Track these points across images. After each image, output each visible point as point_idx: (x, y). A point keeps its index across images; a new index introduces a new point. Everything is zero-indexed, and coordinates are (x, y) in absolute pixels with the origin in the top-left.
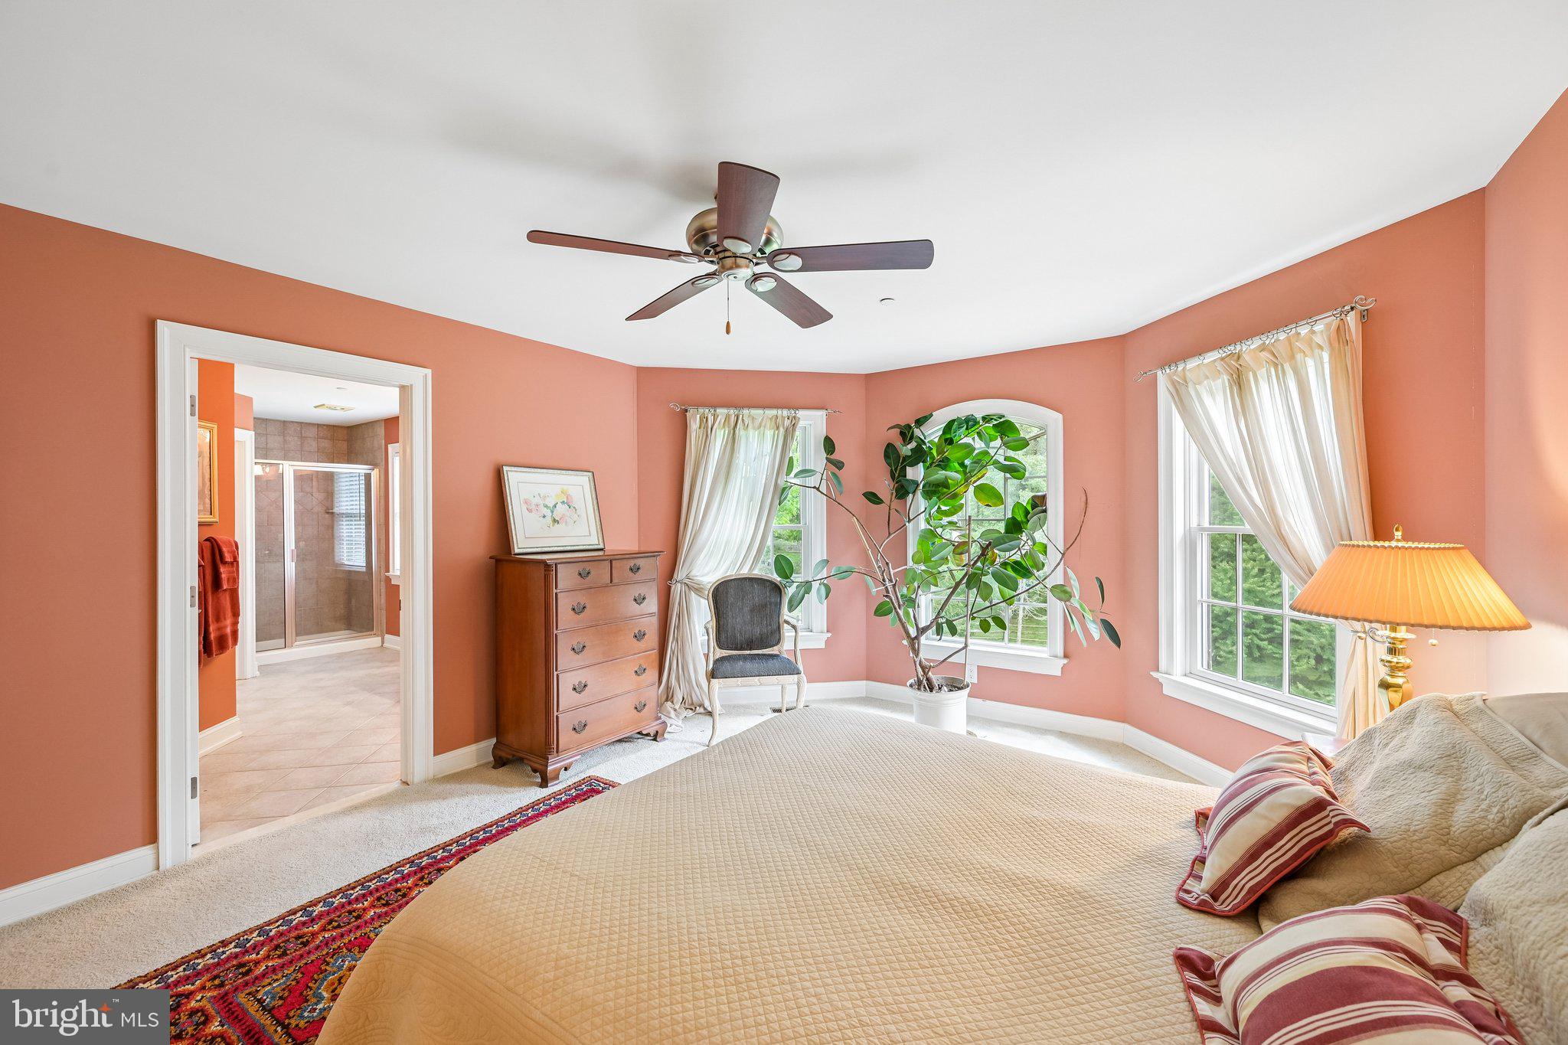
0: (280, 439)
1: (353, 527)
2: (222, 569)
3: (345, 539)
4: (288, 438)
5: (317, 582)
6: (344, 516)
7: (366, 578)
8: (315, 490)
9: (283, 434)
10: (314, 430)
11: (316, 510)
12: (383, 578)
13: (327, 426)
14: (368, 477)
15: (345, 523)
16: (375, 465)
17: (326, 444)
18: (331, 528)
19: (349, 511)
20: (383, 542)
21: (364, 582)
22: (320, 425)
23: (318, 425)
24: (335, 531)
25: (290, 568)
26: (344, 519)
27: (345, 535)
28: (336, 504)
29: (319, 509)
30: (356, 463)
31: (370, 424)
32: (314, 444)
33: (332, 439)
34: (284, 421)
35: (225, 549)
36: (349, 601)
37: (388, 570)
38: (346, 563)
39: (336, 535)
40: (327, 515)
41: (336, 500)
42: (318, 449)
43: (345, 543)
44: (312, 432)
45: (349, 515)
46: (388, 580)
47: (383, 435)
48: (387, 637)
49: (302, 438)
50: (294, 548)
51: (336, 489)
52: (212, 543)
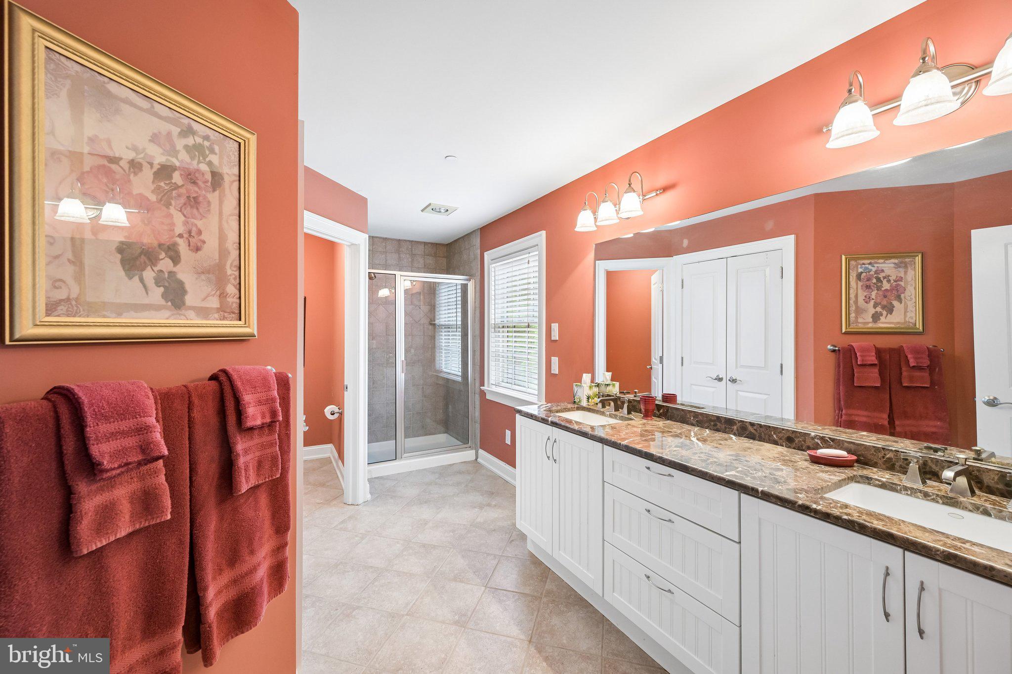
0: (395, 256)
1: (451, 338)
2: (240, 445)
3: (444, 348)
4: (403, 256)
5: (423, 388)
6: (443, 327)
7: (462, 388)
8: (422, 303)
9: (398, 252)
10: (422, 247)
11: (422, 322)
12: (477, 391)
13: (432, 244)
14: (464, 288)
15: (443, 334)
16: (471, 276)
17: (430, 261)
18: (433, 338)
19: (447, 323)
20: (478, 353)
21: (460, 391)
22: (427, 243)
23: (425, 244)
24: (437, 341)
25: (401, 377)
26: (443, 330)
27: (443, 344)
28: (437, 317)
29: (425, 321)
30: (454, 274)
31: (466, 237)
32: (421, 261)
33: (435, 255)
34: (399, 241)
35: (248, 398)
36: (446, 406)
37: (482, 384)
38: (445, 370)
39: (437, 344)
40: (430, 327)
41: (437, 313)
42: (425, 265)
43: (444, 351)
44: (420, 250)
45: (448, 327)
46: (483, 394)
47: (479, 245)
48: (481, 452)
49: (413, 255)
50: (403, 359)
51: (437, 303)
52: (220, 384)
